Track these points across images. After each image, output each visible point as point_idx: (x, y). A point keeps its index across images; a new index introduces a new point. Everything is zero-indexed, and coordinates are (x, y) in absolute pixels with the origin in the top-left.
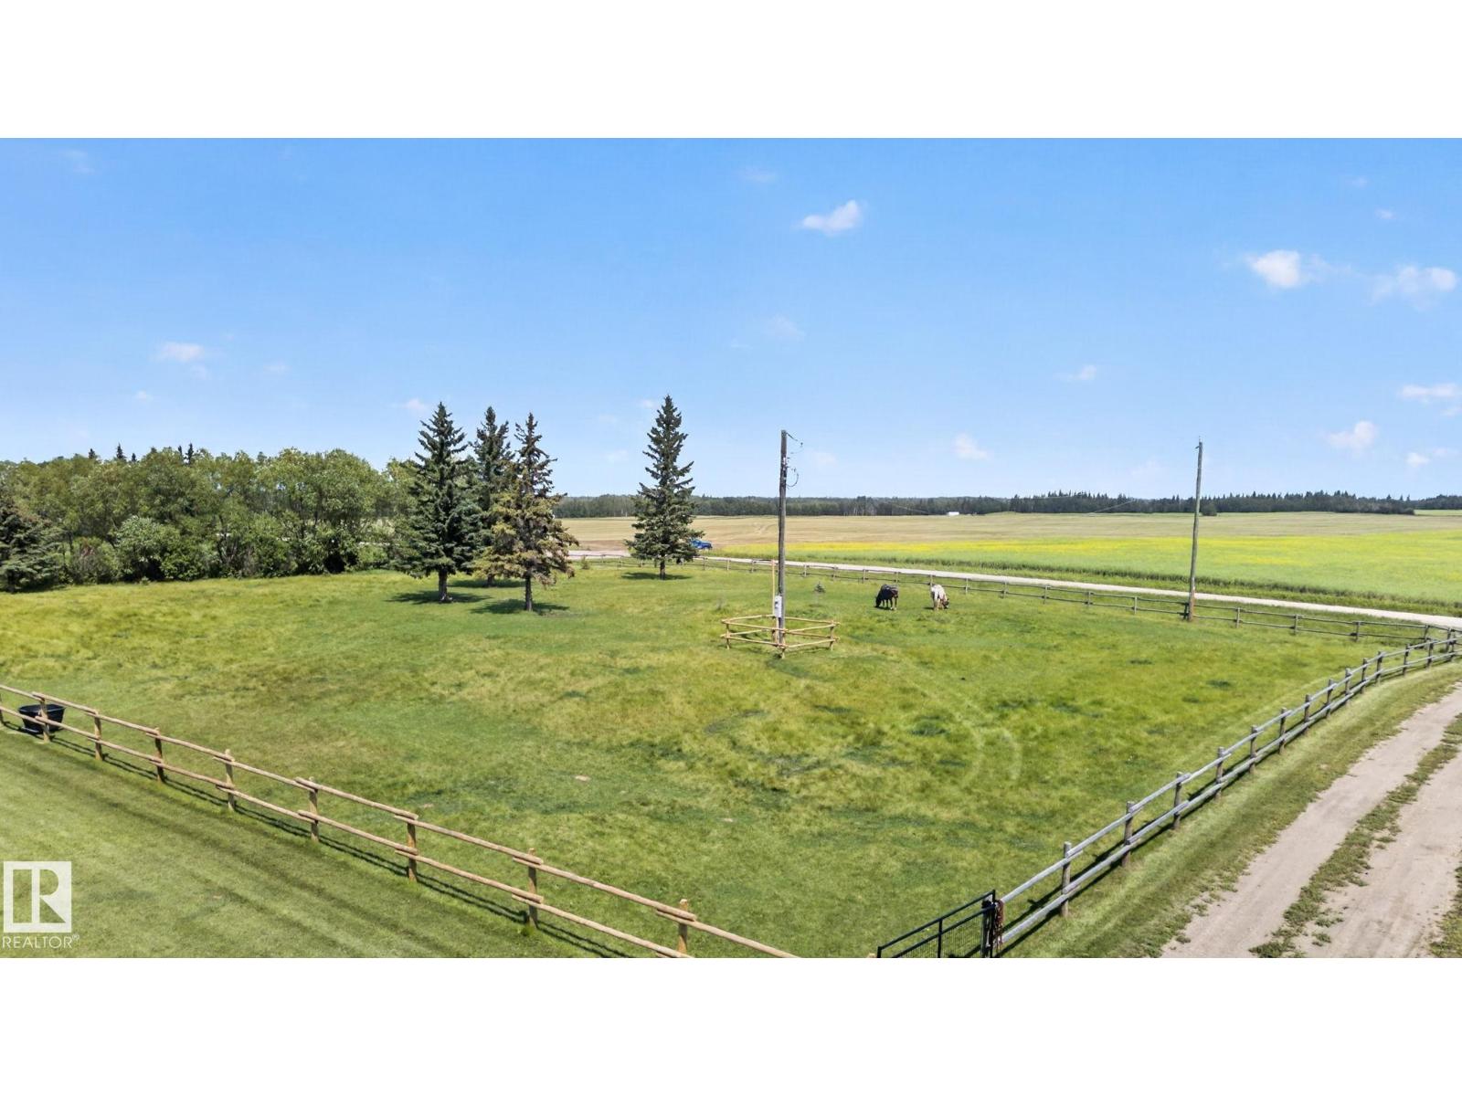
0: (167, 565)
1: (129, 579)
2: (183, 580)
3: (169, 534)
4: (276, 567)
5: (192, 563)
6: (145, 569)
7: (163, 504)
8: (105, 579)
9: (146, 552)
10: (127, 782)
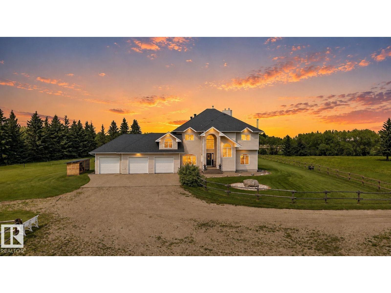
0: (327, 153)
1: (320, 155)
2: (330, 156)
3: (328, 147)
4: (350, 154)
5: (332, 153)
6: (323, 153)
7: (327, 141)
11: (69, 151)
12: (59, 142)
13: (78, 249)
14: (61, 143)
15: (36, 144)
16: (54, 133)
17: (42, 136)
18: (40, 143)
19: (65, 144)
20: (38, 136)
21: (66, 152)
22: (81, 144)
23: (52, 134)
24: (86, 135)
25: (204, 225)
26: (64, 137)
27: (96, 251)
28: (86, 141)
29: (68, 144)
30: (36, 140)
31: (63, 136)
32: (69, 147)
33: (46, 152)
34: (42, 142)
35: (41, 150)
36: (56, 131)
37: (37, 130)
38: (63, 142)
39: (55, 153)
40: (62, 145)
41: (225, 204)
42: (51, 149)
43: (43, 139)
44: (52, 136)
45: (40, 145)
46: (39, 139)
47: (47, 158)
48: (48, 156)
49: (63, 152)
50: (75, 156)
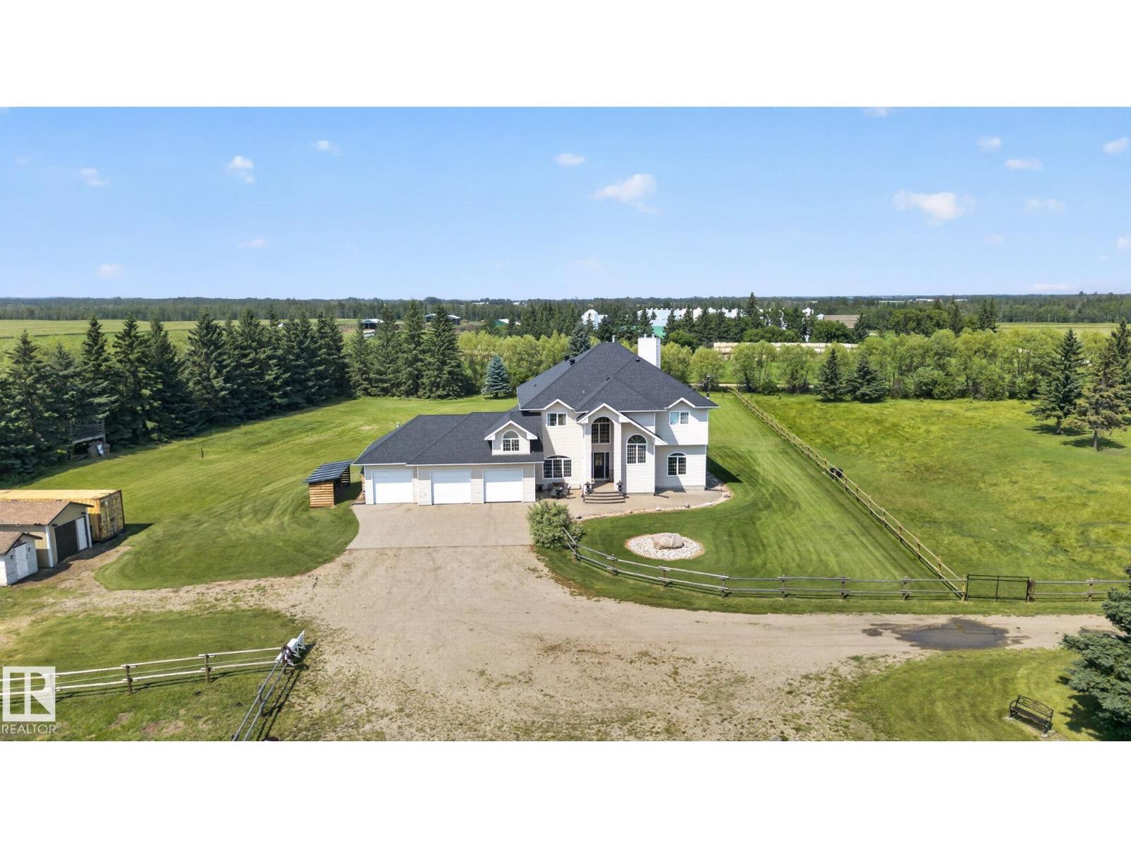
0: (936, 391)
1: (918, 397)
2: (943, 399)
3: (939, 375)
4: (995, 395)
5: (948, 391)
6: (926, 393)
7: (939, 359)
8: (906, 396)
9: (926, 384)
10: (848, 498)
11: (285, 395)
12: (260, 375)
13: (372, 692)
14: (267, 377)
15: (212, 386)
16: (249, 354)
17: (226, 367)
18: (221, 383)
19: (276, 379)
20: (215, 367)
21: (280, 397)
22: (311, 372)
23: (245, 356)
24: (320, 348)
25: (553, 648)
26: (271, 362)
27: (397, 695)
28: (320, 363)
29: (284, 376)
30: (211, 376)
31: (270, 358)
32: (286, 383)
33: (236, 402)
34: (226, 381)
35: (224, 399)
36: (252, 348)
37: (212, 353)
38: (270, 375)
39: (255, 403)
40: (268, 382)
41: (601, 599)
42: (246, 396)
43: (227, 372)
44: (243, 361)
45: (222, 389)
46: (219, 372)
47: (239, 417)
48: (241, 412)
49: (272, 398)
50: (298, 403)
